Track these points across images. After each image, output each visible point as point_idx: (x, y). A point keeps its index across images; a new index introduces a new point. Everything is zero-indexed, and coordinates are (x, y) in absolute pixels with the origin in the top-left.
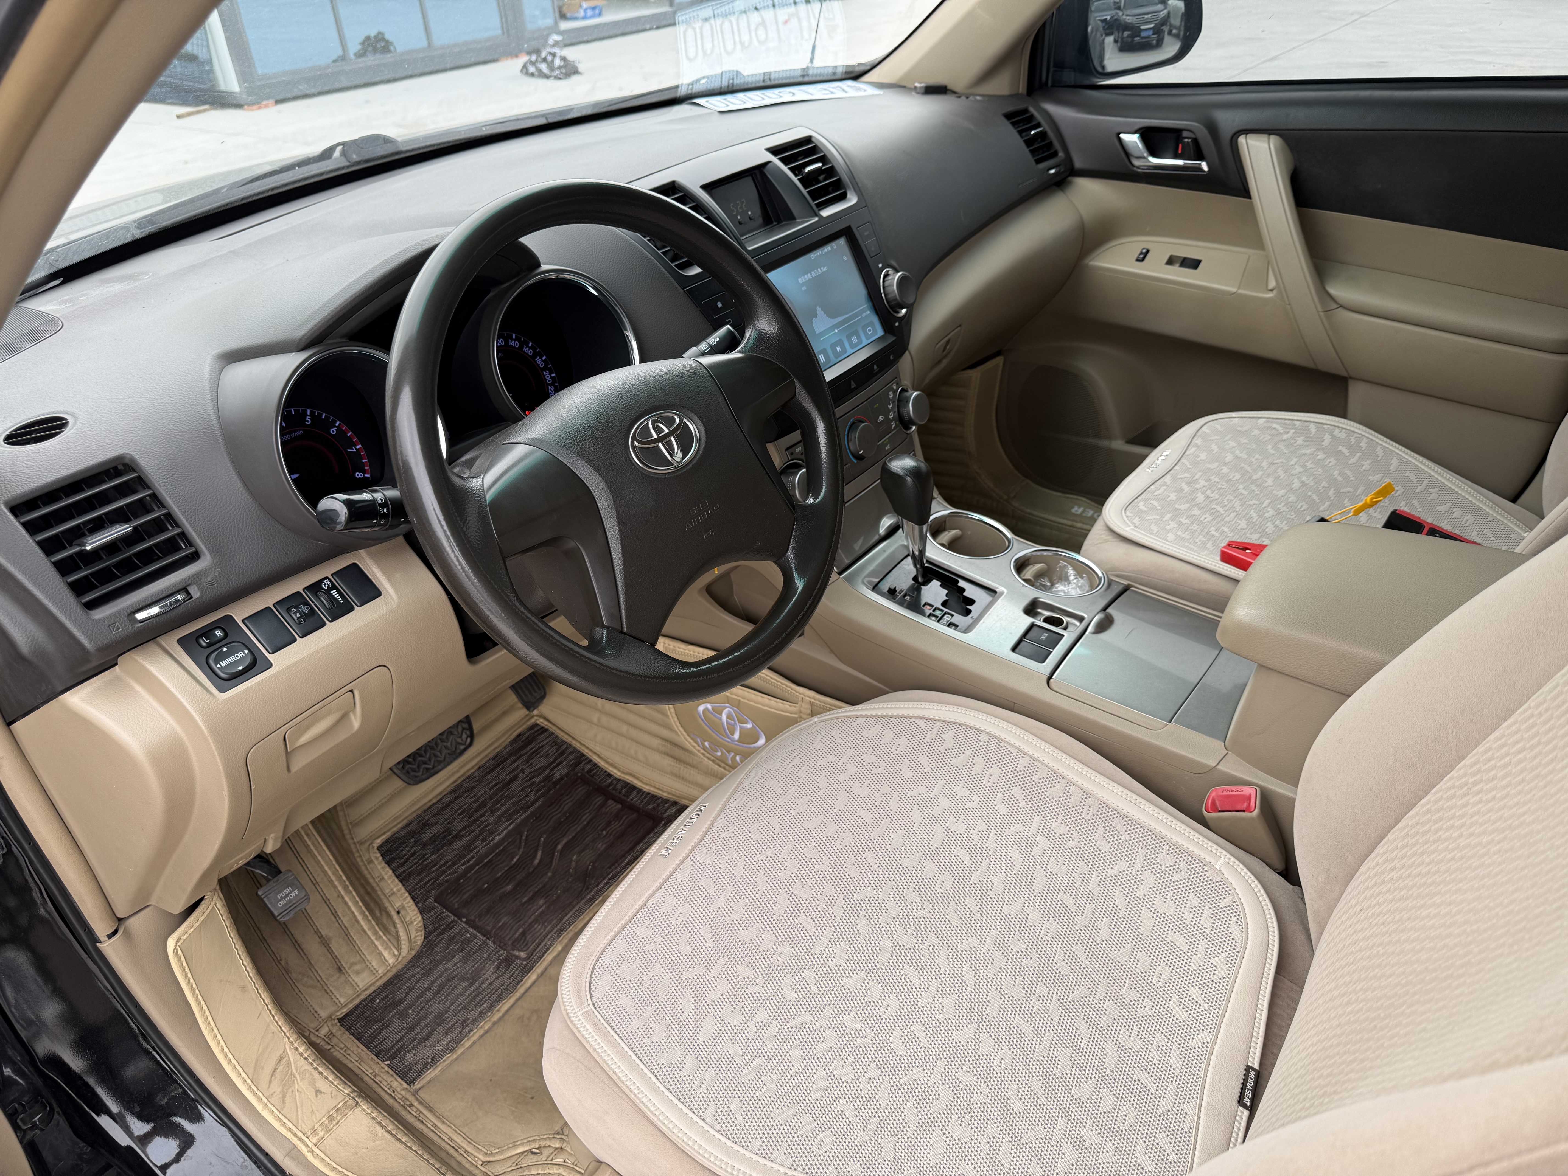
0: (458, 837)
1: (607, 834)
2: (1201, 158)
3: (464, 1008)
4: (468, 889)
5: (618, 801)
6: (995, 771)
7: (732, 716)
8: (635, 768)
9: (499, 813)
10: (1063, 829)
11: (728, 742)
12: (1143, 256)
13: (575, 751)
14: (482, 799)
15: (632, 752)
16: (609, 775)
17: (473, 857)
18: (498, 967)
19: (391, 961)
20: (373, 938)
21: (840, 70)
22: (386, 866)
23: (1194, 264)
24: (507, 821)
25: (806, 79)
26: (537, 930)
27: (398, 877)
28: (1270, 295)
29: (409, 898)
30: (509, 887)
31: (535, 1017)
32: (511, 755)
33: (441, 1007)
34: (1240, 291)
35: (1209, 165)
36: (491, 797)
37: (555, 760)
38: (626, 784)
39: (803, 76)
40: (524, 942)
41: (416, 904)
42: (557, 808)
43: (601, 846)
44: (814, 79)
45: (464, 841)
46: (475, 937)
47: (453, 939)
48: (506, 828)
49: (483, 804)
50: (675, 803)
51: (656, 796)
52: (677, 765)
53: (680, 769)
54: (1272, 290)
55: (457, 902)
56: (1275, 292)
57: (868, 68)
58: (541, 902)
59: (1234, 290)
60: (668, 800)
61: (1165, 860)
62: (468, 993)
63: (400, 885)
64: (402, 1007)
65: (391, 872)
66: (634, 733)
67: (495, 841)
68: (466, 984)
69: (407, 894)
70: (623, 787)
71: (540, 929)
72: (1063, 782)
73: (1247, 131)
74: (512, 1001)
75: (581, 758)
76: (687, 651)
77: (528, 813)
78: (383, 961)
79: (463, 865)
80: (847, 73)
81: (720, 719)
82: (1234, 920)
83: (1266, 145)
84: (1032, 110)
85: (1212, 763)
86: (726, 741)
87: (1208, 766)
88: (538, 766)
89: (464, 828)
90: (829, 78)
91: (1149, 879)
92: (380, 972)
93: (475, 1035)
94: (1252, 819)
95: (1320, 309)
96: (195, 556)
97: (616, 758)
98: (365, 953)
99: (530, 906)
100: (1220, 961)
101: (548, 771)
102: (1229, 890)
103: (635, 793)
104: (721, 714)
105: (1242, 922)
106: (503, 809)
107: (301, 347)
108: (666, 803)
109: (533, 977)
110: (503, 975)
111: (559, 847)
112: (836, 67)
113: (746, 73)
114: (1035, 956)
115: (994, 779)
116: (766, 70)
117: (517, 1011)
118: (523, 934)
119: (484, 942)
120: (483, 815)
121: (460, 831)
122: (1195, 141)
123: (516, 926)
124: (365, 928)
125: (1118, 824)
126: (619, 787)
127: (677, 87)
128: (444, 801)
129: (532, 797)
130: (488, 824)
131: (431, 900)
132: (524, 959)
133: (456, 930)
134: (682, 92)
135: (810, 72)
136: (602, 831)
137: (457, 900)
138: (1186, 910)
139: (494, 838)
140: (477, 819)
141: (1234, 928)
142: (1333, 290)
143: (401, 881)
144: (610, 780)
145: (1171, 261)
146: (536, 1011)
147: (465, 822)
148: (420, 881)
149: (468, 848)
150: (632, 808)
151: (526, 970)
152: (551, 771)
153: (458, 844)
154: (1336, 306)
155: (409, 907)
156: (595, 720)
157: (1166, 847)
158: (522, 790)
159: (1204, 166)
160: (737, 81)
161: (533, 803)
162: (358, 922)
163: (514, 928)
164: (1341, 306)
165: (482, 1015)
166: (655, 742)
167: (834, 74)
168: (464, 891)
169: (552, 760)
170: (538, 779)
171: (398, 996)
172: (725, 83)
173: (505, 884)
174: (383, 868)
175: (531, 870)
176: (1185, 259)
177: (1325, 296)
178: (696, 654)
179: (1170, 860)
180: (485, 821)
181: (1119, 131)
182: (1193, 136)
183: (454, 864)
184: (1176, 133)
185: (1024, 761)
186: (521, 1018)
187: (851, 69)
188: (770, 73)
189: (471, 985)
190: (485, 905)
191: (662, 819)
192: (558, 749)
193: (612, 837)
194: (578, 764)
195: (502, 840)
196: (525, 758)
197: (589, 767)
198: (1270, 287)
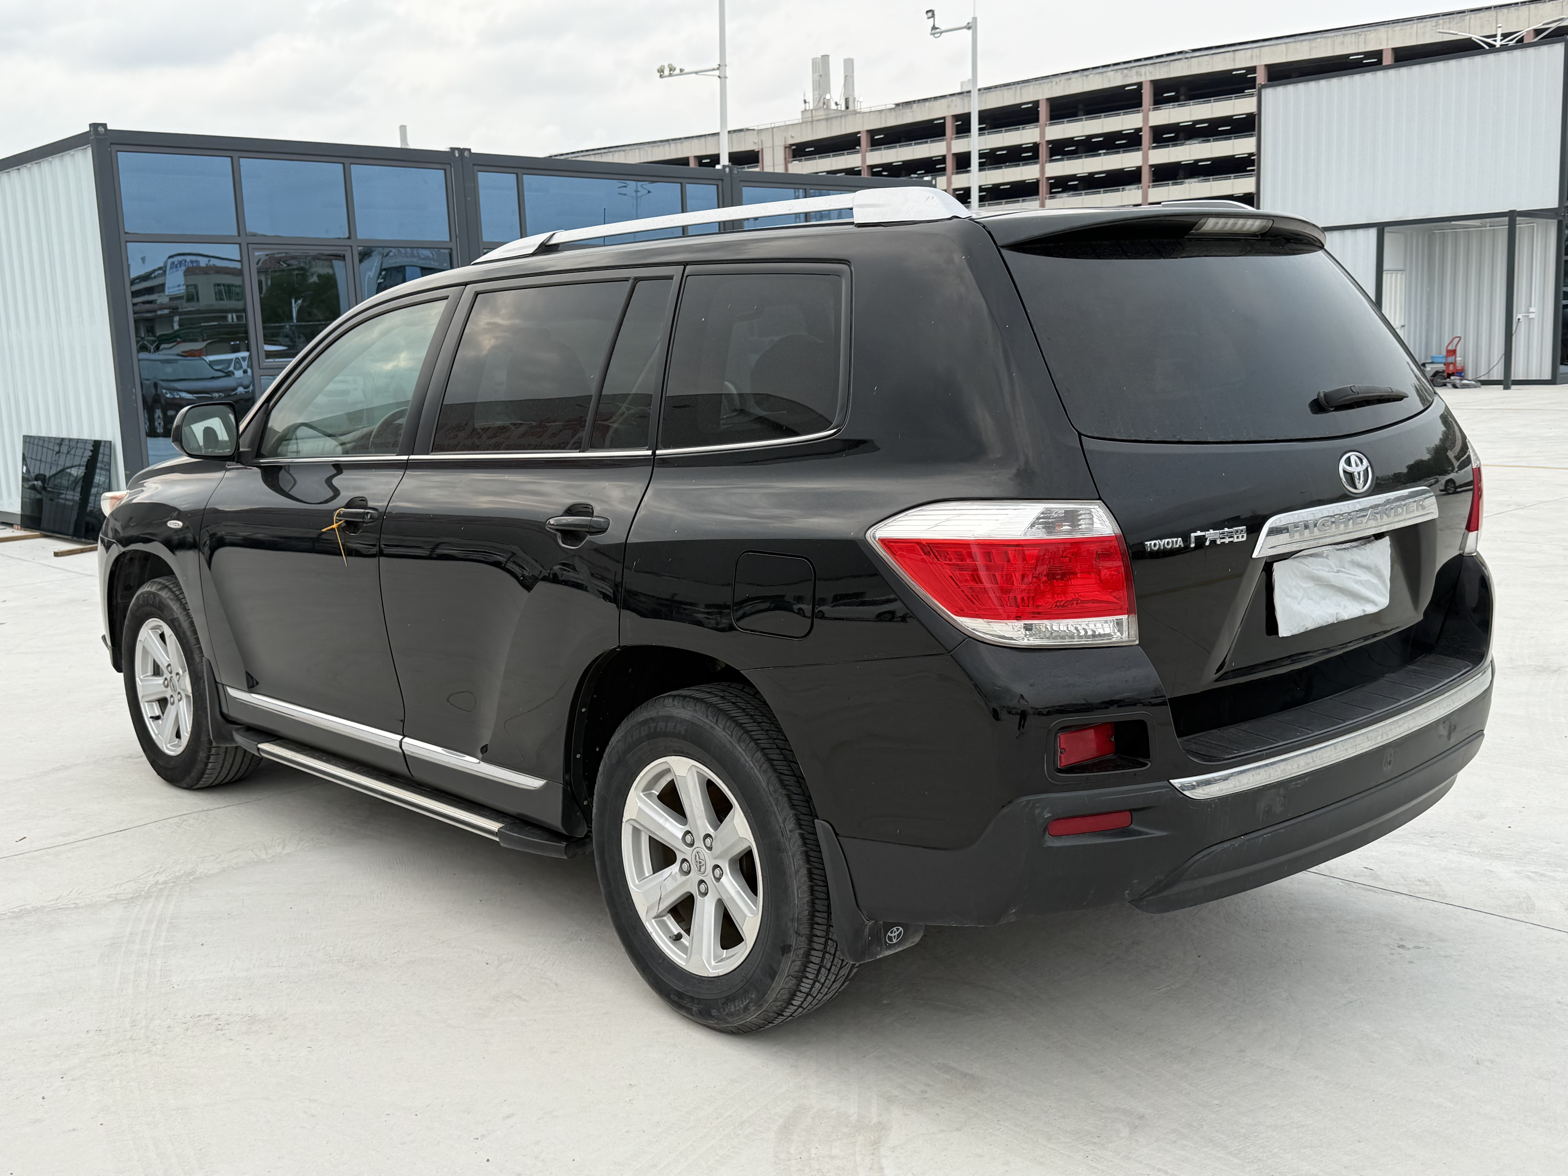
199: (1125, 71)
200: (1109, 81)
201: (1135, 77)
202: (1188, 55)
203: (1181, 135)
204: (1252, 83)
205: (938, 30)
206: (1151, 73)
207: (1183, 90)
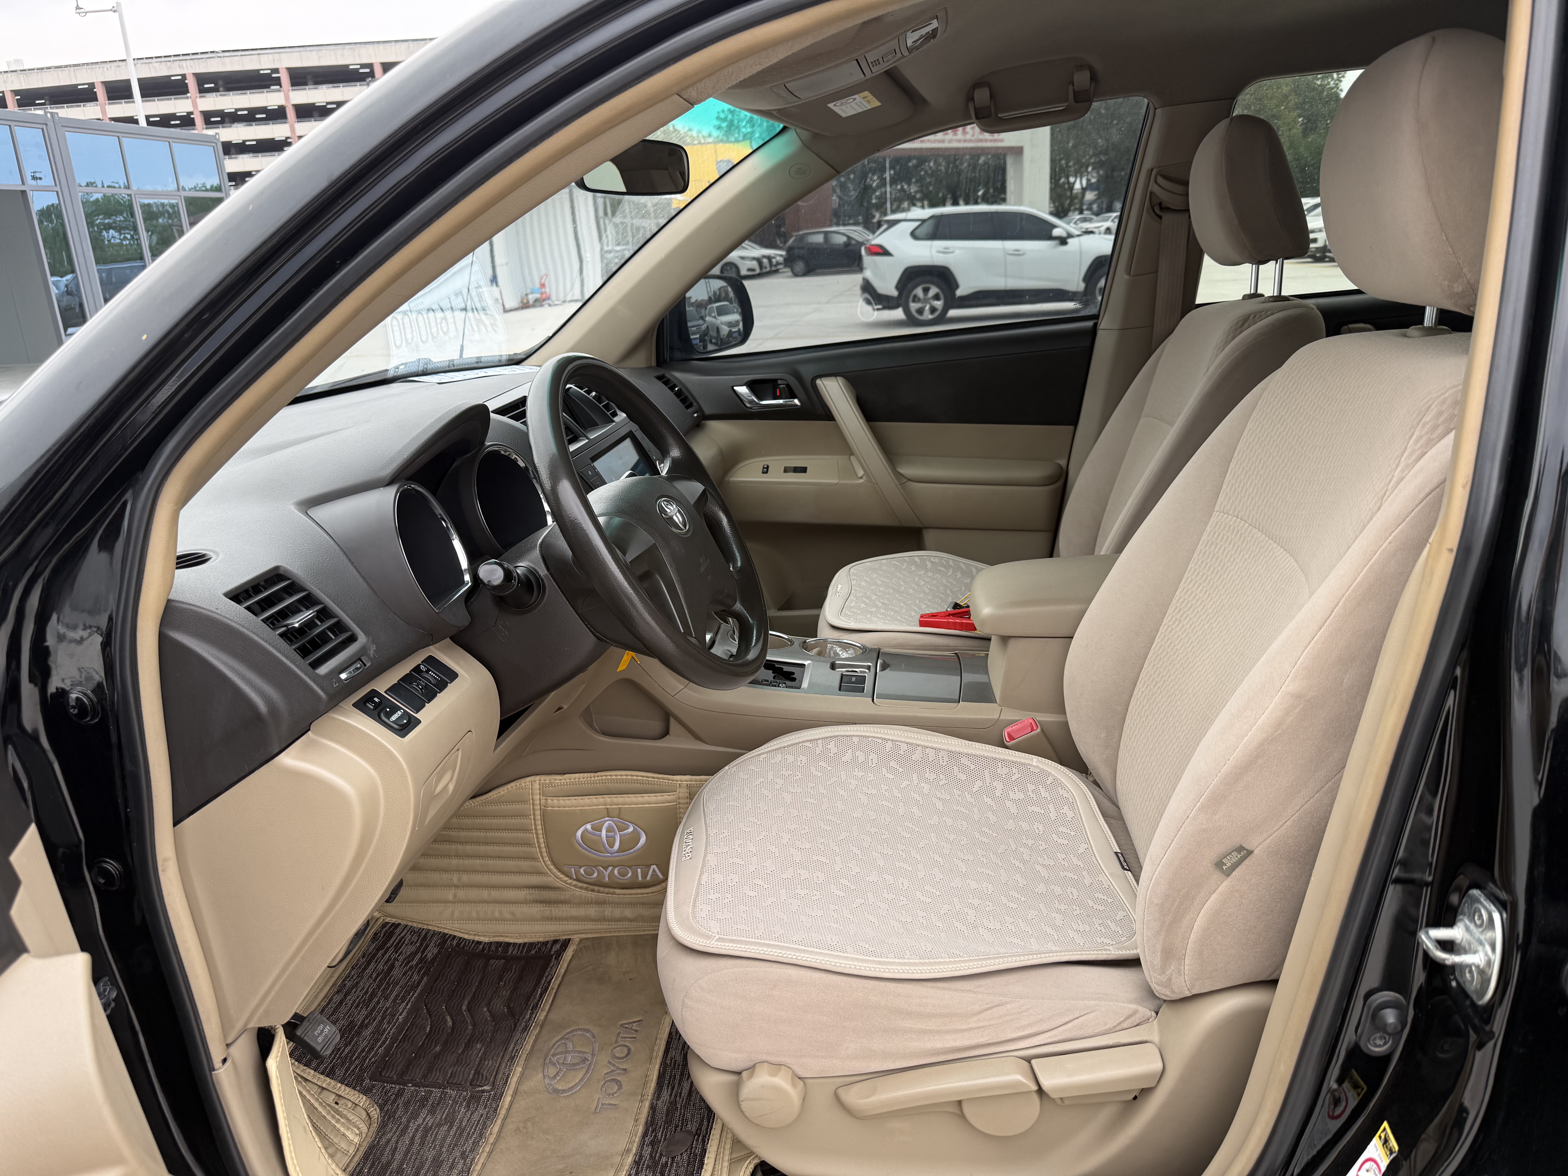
0: (363, 1026)
1: (505, 984)
2: (794, 397)
3: (456, 1145)
4: (399, 1061)
5: (499, 958)
6: (873, 756)
7: (612, 827)
8: (501, 927)
9: (392, 997)
10: (933, 776)
11: (608, 857)
12: (766, 470)
13: (435, 933)
14: (370, 990)
15: (497, 914)
16: (479, 943)
17: (386, 1039)
18: (468, 1106)
19: (356, 1140)
20: (333, 1122)
21: (504, 358)
22: (305, 1068)
23: (804, 470)
24: (403, 1002)
25: (480, 365)
26: (490, 1065)
27: (322, 1073)
28: (862, 481)
29: (343, 1087)
30: (438, 1048)
31: (529, 1124)
32: (378, 950)
33: (433, 1152)
34: (842, 482)
35: (800, 401)
36: (379, 987)
37: (421, 944)
38: (499, 944)
39: (477, 362)
40: (482, 1078)
41: (354, 1088)
42: (444, 980)
43: (506, 993)
44: (486, 365)
45: (371, 1029)
46: (431, 1092)
47: (409, 1102)
48: (405, 1008)
49: (373, 995)
50: (555, 942)
51: (533, 943)
52: (547, 908)
53: (551, 910)
54: (861, 478)
55: (395, 1074)
56: (864, 478)
57: (524, 357)
58: (479, 1046)
59: (837, 481)
60: (548, 942)
61: (1003, 771)
62: (452, 1133)
63: (328, 1080)
64: (395, 1165)
65: (312, 1072)
66: (496, 894)
67: (400, 1020)
68: (446, 1128)
69: (339, 1085)
70: (497, 948)
71: (492, 1064)
72: (919, 748)
73: (821, 376)
74: (499, 1122)
75: (444, 938)
76: (563, 781)
77: (418, 991)
78: (350, 1142)
79: (381, 1046)
80: (509, 360)
81: (600, 836)
82: (1060, 788)
83: (837, 383)
84: (667, 375)
85: (996, 717)
86: (605, 857)
87: (994, 719)
88: (408, 953)
89: (366, 1017)
90: (497, 364)
91: (998, 785)
92: (351, 1152)
93: (481, 1160)
94: (1038, 734)
95: (897, 483)
96: (352, 639)
97: (479, 927)
98: (332, 1137)
99: (471, 1052)
100: (1066, 810)
101: (420, 954)
102: (1049, 774)
103: (511, 947)
104: (601, 831)
105: (1063, 787)
106: (394, 994)
107: (386, 483)
108: (546, 945)
109: (507, 1099)
110: (476, 1110)
111: (464, 1008)
112: (501, 355)
113: (434, 360)
114: (965, 839)
115: (875, 761)
116: (451, 359)
117: (510, 1126)
118: (477, 1072)
119: (443, 1092)
120: (378, 1002)
121: (364, 1021)
122: (788, 386)
123: (467, 1070)
124: (324, 1113)
125: (964, 760)
126: (493, 948)
127: (387, 370)
128: (334, 1001)
129: (416, 977)
130: (387, 1009)
131: (367, 1081)
132: (492, 1090)
133: (406, 1095)
134: (390, 374)
135: (483, 360)
136: (499, 983)
137: (393, 1072)
138: (1030, 793)
139: (398, 1019)
140: (374, 1008)
141: (1062, 792)
142: (901, 471)
143: (327, 1076)
144: (481, 947)
145: (786, 470)
146: (529, 1120)
147: (364, 1012)
148: (348, 1068)
149: (378, 1032)
150: (515, 958)
151: (499, 1097)
152: (423, 952)
153: (367, 1032)
154: (906, 480)
155: (348, 1094)
156: (451, 898)
157: (1000, 764)
158: (404, 974)
159: (796, 401)
160: (429, 367)
161: (419, 983)
162: (316, 1109)
163: (466, 1072)
164: (909, 480)
165: (476, 1144)
166: (522, 894)
167: (500, 361)
168: (396, 1064)
169: (418, 944)
170: (414, 962)
171: (384, 1160)
172: (421, 368)
173: (432, 1047)
174: (303, 1071)
175: (449, 1031)
176: (795, 468)
177: (899, 475)
178: (573, 780)
179: (1005, 770)
180: (383, 1008)
181: (732, 385)
182: (786, 383)
183: (372, 1049)
184: (773, 382)
185: (889, 745)
186: (517, 1129)
187: (511, 358)
188: (453, 361)
189: (451, 1127)
190: (424, 1068)
191: (552, 956)
192: (419, 936)
193: (511, 983)
194: (444, 942)
195: (406, 1020)
196: (392, 949)
197: (455, 942)
198: (860, 475)
199: (168, 63)
200: (156, 71)
201: (178, 69)
202: (219, 55)
203: (227, 120)
204: (278, 82)
205: (82, 10)
206: (191, 67)
207: (220, 83)
